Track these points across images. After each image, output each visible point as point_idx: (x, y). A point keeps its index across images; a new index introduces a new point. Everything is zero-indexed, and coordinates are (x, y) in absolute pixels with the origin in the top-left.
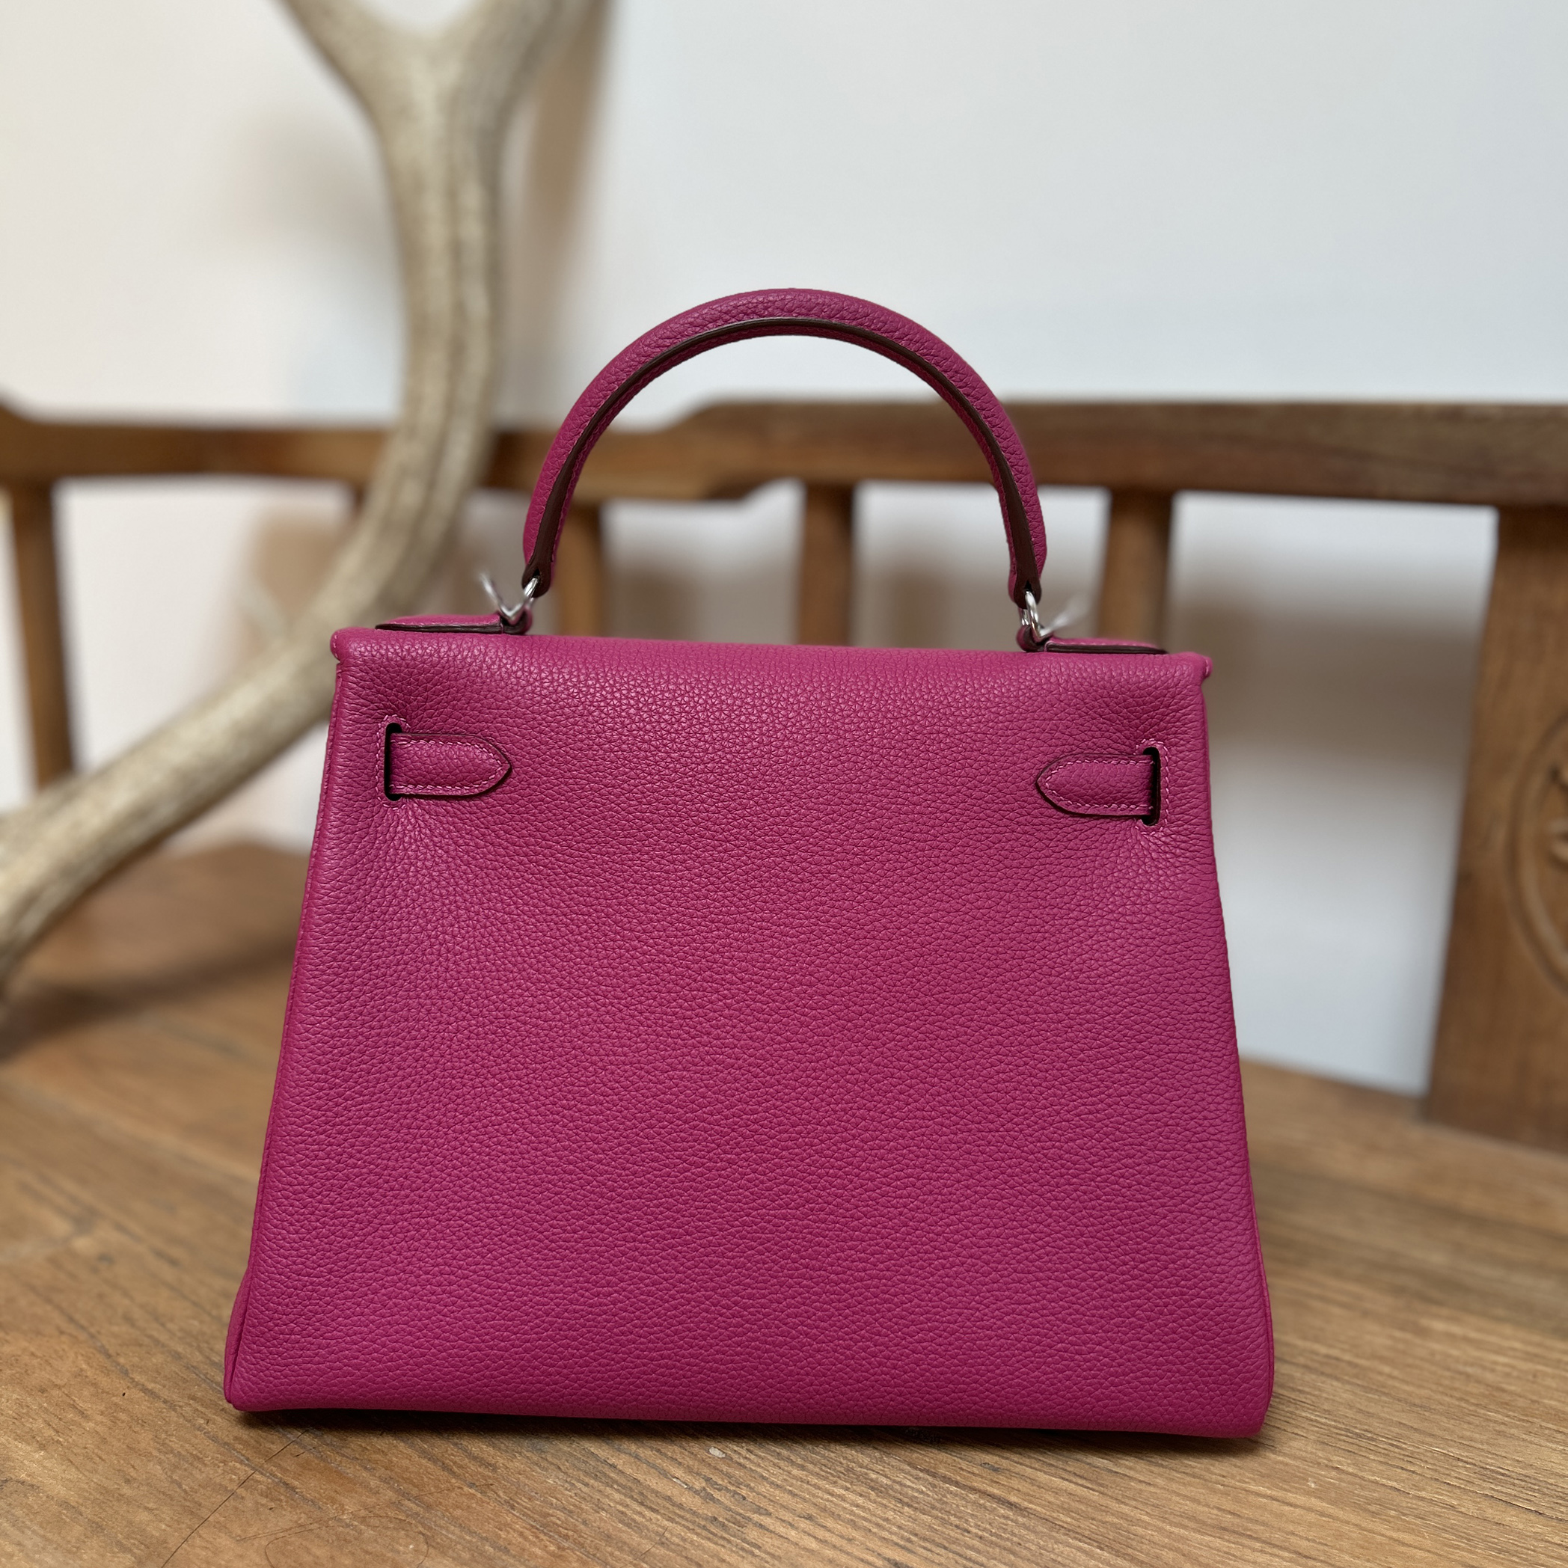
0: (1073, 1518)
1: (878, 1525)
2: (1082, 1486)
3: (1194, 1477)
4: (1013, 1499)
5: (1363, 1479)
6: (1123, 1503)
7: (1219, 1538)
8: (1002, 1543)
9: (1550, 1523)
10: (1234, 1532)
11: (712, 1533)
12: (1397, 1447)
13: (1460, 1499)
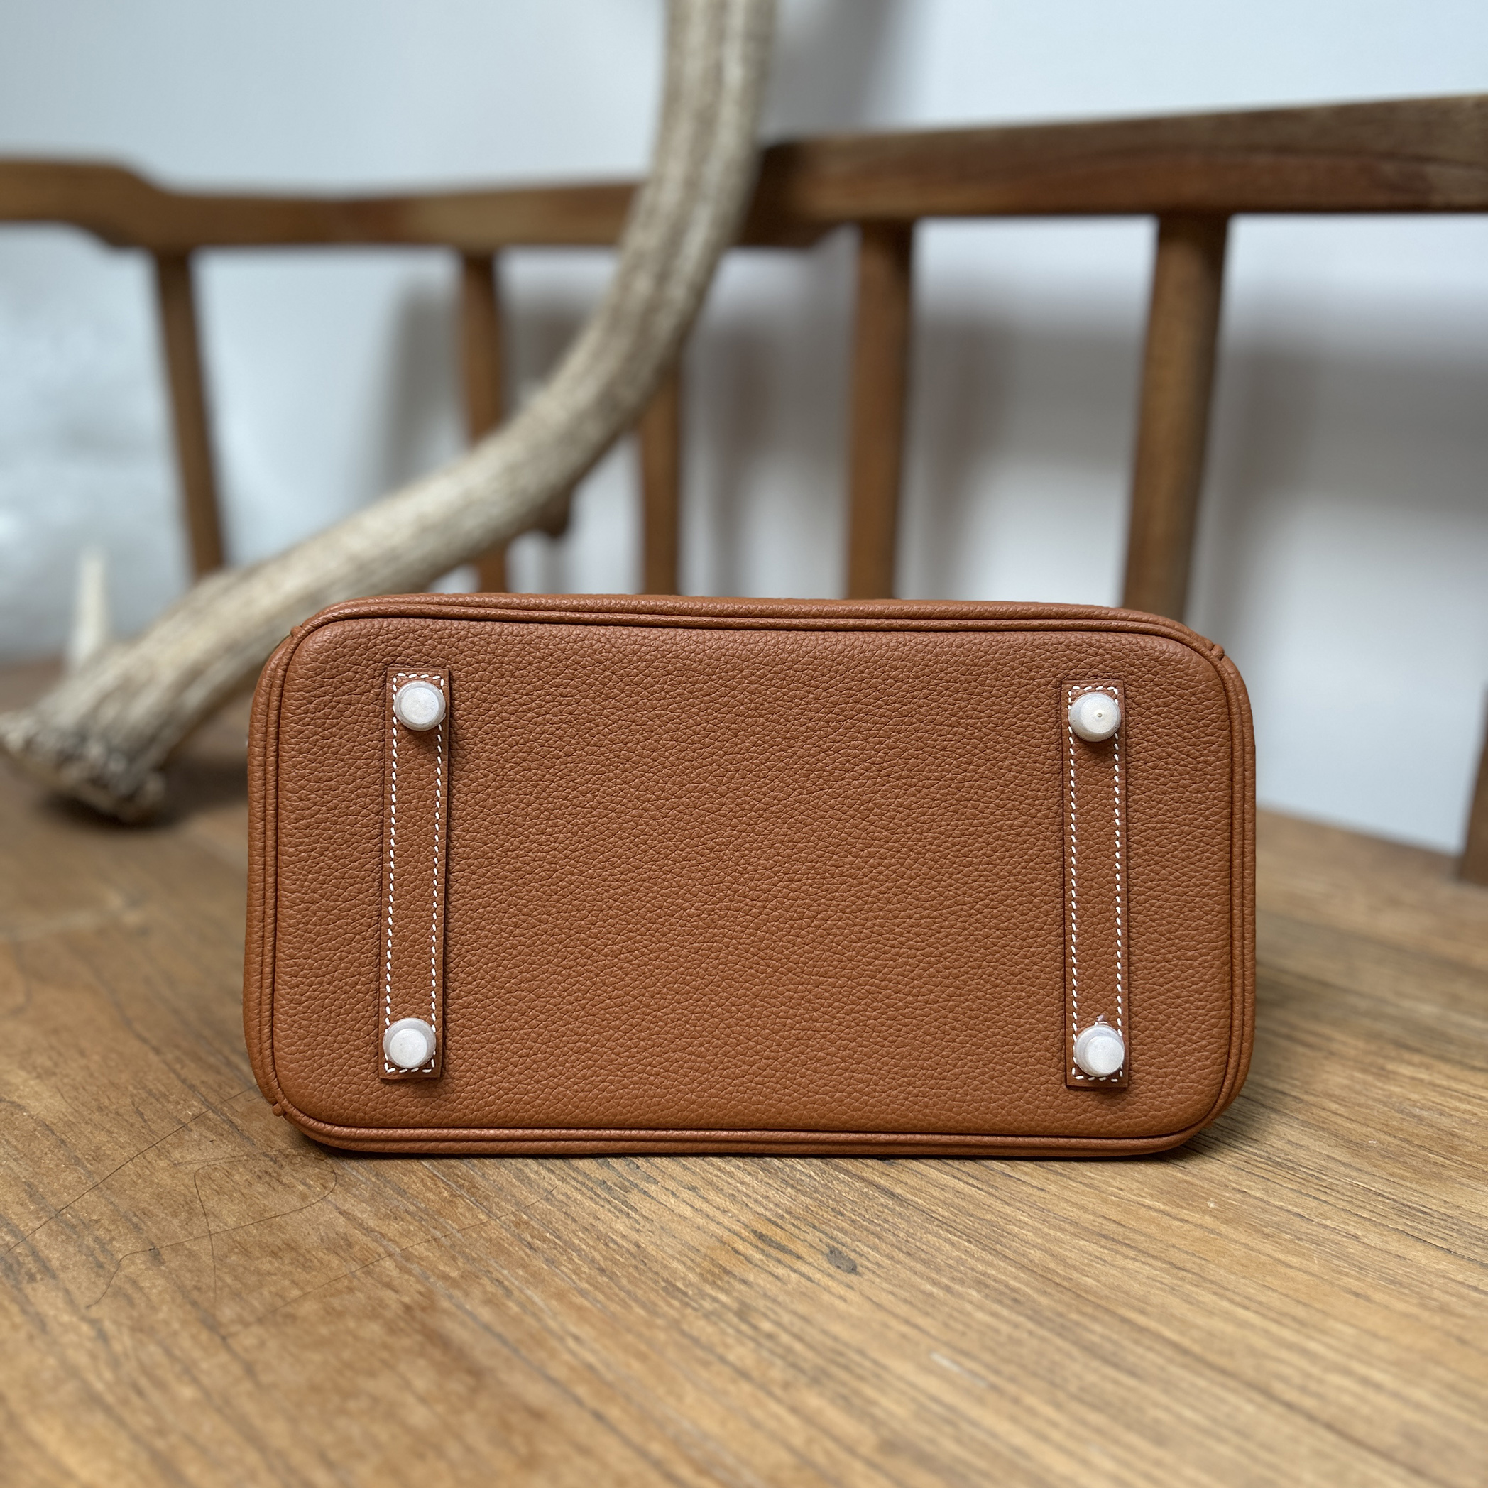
0: (952, 1213)
1: (756, 1201)
2: (972, 1185)
3: (1090, 1187)
4: (898, 1190)
5: (1268, 1203)
6: (1007, 1204)
7: (1095, 1243)
8: (871, 1227)
9: (1458, 1262)
10: (1113, 1240)
11: (596, 1194)
12: (1317, 1178)
13: (1367, 1230)
